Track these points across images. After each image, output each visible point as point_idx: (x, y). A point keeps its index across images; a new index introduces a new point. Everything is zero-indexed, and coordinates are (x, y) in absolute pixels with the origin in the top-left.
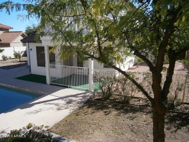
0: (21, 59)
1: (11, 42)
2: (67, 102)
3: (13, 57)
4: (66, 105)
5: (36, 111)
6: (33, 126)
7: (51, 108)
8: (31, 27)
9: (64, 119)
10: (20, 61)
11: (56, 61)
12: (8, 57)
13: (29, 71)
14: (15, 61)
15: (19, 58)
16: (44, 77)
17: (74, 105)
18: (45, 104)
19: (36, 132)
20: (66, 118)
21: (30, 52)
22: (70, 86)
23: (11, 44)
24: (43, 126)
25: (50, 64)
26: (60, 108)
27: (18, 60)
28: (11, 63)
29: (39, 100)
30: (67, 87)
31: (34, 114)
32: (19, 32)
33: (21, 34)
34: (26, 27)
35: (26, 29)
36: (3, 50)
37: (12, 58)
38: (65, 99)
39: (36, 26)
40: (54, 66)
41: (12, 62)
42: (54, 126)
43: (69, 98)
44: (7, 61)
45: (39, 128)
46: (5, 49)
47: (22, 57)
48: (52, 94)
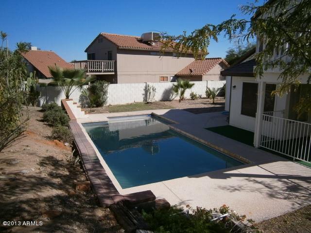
0: (215, 100)
1: (204, 73)
2: (287, 187)
3: (204, 95)
4: (287, 192)
5: (232, 187)
6: (229, 211)
7: (258, 190)
8: (235, 50)
9: (281, 216)
10: (214, 103)
11: (274, 110)
12: (197, 96)
13: (226, 121)
14: (206, 103)
15: (213, 98)
16: (252, 134)
17: (304, 196)
18: (247, 179)
19: (234, 224)
20: (284, 216)
21: (232, 90)
22: (298, 158)
23: (204, 77)
24: (244, 216)
25: (264, 114)
26: (274, 193)
27: (211, 101)
28: (201, 105)
29: (239, 170)
30: (291, 159)
31: (229, 191)
32: (216, 59)
33: (219, 62)
34: (228, 50)
35: (227, 54)
36: (193, 84)
37: (202, 97)
38: (286, 180)
39: (243, 49)
40: (268, 117)
41: (202, 103)
42: (261, 223)
43: (293, 180)
44: (196, 101)
45: (238, 219)
46: (196, 83)
47: (218, 97)
48: (261, 166)
